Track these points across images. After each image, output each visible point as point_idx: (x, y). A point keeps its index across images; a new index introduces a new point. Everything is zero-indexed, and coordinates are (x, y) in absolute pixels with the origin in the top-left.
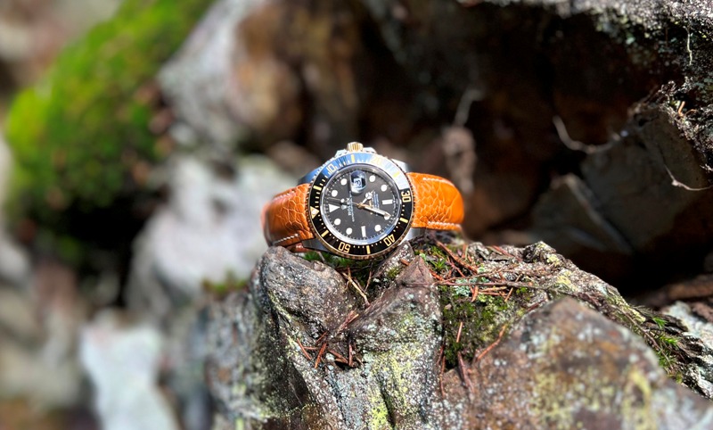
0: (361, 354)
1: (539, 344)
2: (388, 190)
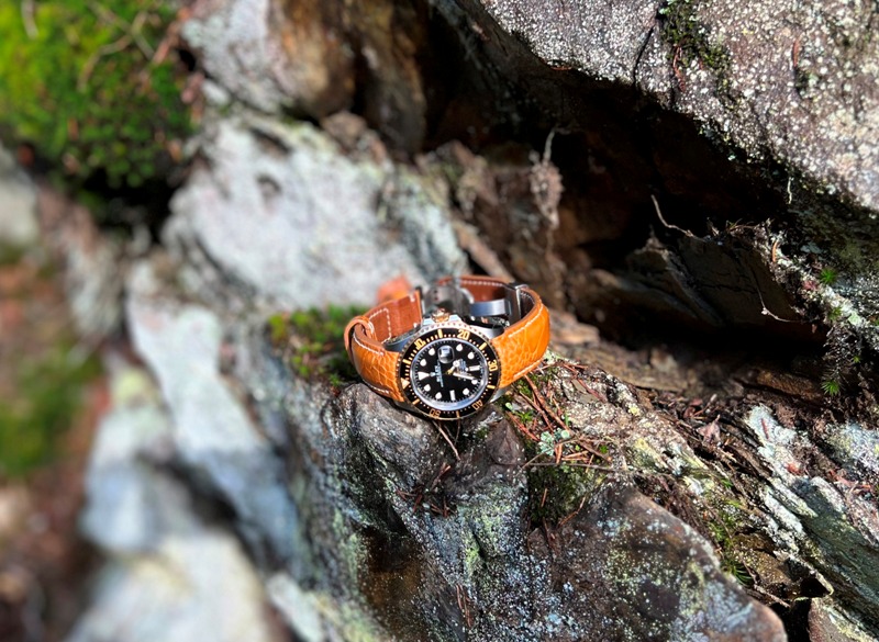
0: (454, 508)
1: (614, 527)
2: (475, 358)
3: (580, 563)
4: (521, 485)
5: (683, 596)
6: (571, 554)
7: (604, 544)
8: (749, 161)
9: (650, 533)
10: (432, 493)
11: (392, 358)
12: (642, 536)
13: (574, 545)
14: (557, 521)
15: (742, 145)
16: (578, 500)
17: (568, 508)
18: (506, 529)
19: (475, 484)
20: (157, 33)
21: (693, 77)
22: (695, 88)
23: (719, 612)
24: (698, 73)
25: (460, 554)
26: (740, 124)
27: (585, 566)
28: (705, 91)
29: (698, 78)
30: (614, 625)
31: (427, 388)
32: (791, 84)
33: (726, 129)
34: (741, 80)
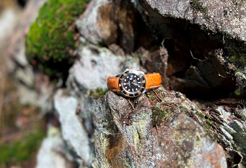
0: (132, 122)
1: (175, 124)
2: (139, 80)
3: (166, 136)
4: (150, 114)
5: (195, 143)
6: (163, 134)
7: (172, 130)
8: (213, 34)
9: (185, 124)
10: (126, 118)
11: (117, 79)
12: (183, 126)
13: (164, 131)
14: (160, 124)
15: (211, 29)
16: (166, 118)
17: (163, 121)
18: (146, 128)
19: (137, 113)
20: (70, 24)
21: (199, 15)
22: (199, 17)
23: (205, 147)
24: (200, 14)
25: (133, 137)
26: (210, 24)
27: (167, 137)
28: (201, 18)
29: (200, 15)
30: (175, 155)
31: (126, 87)
32: (223, 14)
33: (207, 26)
34: (210, 14)
